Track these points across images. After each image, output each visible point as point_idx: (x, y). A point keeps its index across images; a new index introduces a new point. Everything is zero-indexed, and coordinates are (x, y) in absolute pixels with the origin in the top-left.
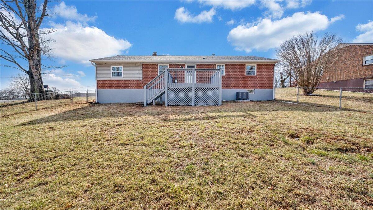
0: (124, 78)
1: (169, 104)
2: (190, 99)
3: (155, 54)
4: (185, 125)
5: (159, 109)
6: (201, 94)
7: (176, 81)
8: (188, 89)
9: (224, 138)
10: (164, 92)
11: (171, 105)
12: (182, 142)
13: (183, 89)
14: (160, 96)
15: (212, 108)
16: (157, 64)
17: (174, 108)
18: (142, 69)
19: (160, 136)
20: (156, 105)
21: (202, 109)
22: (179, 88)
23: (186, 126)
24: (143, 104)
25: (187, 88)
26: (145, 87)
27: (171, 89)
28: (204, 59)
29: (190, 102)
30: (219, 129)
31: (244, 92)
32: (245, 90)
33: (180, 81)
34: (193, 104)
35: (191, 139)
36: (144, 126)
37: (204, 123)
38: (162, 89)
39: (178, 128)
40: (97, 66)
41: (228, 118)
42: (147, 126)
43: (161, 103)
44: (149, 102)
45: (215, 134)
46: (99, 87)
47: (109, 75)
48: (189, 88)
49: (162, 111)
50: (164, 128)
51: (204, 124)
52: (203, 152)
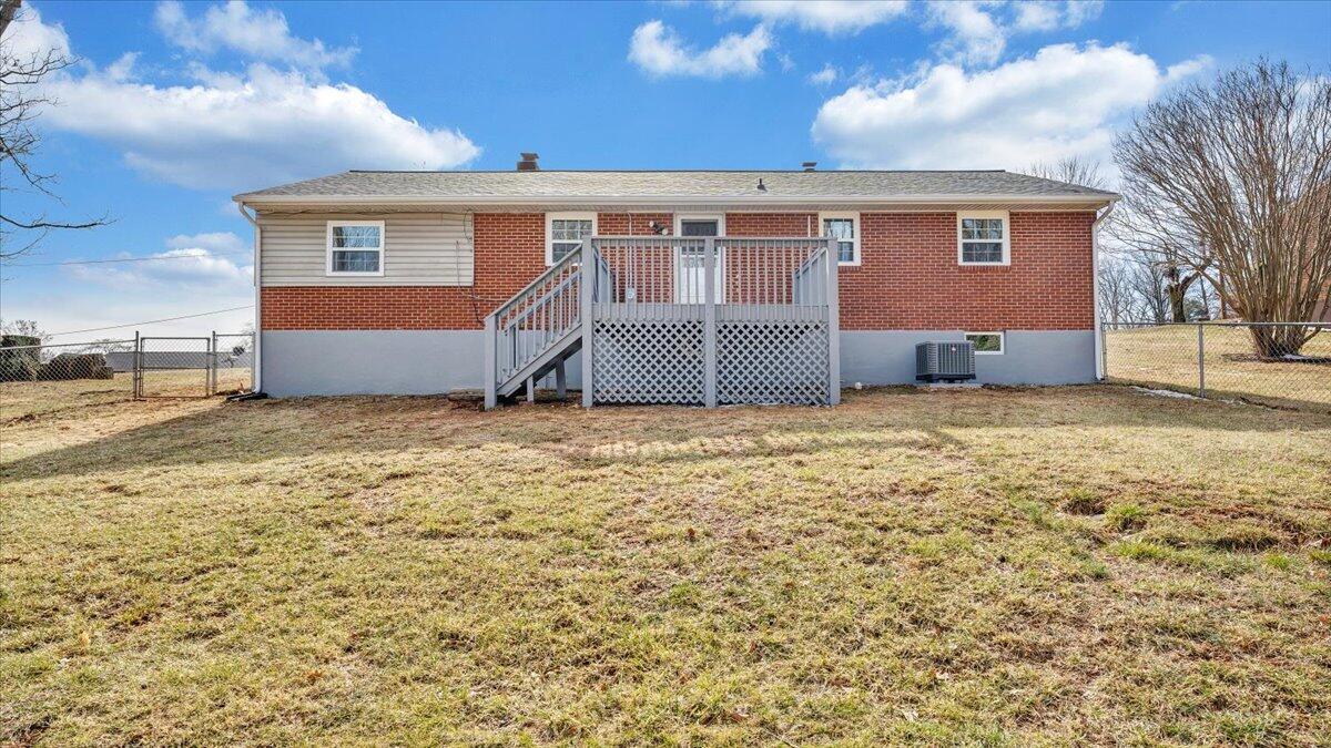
0: (387, 279)
1: (598, 396)
2: (695, 377)
3: (528, 164)
4: (668, 475)
5: (556, 419)
6: (746, 352)
7: (631, 294)
8: (684, 331)
9: (819, 511)
10: (579, 343)
11: (608, 404)
12: (655, 525)
13: (664, 331)
14: (557, 364)
15: (790, 416)
16: (543, 215)
17: (625, 415)
18: (472, 235)
19: (571, 510)
20: (538, 401)
21: (749, 419)
22: (643, 326)
23: (673, 480)
24: (482, 399)
25: (679, 327)
26: (489, 321)
27: (608, 331)
28: (761, 187)
29: (695, 387)
30: (807, 485)
31: (949, 346)
32: (958, 336)
33: (648, 291)
34: (710, 400)
35: (690, 518)
36: (504, 478)
37: (749, 467)
38: (567, 331)
39: (643, 486)
40: (264, 222)
41: (850, 452)
42: (514, 477)
43: (562, 394)
44: (508, 391)
45: (786, 502)
46: (267, 321)
47: (318, 266)
48: (689, 327)
49: (571, 426)
50: (583, 484)
51: (749, 471)
52: (731, 553)
